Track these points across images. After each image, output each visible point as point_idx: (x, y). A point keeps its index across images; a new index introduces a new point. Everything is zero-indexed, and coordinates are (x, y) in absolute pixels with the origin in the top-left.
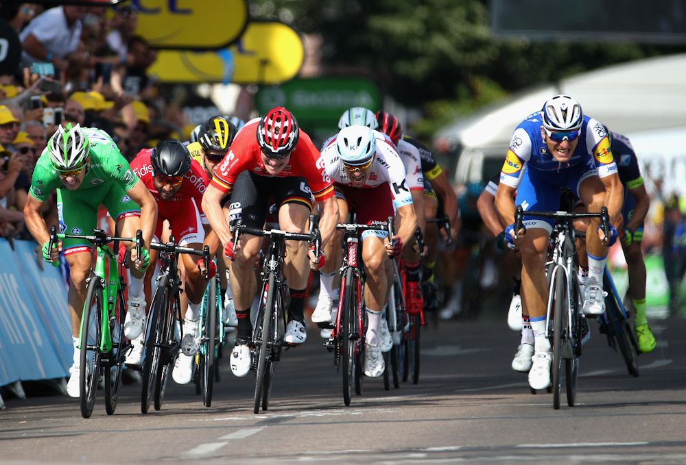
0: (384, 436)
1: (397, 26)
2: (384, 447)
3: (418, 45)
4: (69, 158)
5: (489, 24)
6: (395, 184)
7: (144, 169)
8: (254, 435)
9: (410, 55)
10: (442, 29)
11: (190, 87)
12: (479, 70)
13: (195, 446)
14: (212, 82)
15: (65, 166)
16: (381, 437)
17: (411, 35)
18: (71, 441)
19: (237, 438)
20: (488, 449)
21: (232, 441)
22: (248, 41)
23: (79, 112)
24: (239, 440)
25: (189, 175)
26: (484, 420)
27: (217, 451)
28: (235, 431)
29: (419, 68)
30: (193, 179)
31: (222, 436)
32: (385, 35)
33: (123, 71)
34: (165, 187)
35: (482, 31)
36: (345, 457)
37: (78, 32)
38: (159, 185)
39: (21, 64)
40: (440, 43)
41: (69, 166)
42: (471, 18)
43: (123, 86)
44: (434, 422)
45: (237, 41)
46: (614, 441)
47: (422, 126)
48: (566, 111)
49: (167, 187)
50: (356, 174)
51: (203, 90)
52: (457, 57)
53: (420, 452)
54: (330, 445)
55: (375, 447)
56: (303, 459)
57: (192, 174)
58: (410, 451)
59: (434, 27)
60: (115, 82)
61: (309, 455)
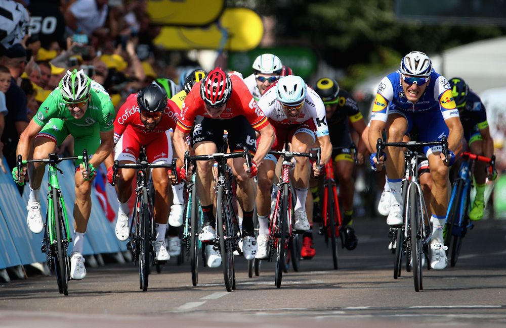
0: (316, 299)
1: (329, 12)
2: (315, 306)
3: (343, 25)
4: (76, 93)
5: (394, 11)
6: (318, 119)
7: (133, 109)
8: (224, 296)
9: (338, 32)
10: (361, 15)
11: (183, 53)
12: (387, 44)
13: (184, 303)
14: (199, 49)
15: (73, 99)
16: (313, 299)
17: (339, 19)
18: (97, 299)
19: (212, 298)
20: (389, 309)
21: (208, 300)
22: (225, 21)
23: (105, 69)
24: (214, 300)
25: (167, 111)
26: (385, 289)
27: (199, 307)
28: (211, 294)
29: (344, 42)
30: (171, 114)
31: (202, 297)
32: (321, 19)
33: (136, 40)
34: (148, 121)
35: (389, 16)
36: (289, 313)
37: (104, 13)
38: (144, 119)
39: (65, 35)
40: (360, 24)
41: (76, 98)
42: (381, 7)
43: (136, 51)
44: (351, 289)
45: (216, 21)
46: (476, 305)
47: (346, 82)
48: (418, 62)
49: (150, 121)
50: (293, 112)
51: (192, 55)
52: (372, 34)
53: (341, 310)
54: (278, 305)
55: (309, 306)
56: (259, 314)
57: (169, 111)
58: (334, 309)
59: (355, 12)
60: (130, 48)
61: (263, 311)
